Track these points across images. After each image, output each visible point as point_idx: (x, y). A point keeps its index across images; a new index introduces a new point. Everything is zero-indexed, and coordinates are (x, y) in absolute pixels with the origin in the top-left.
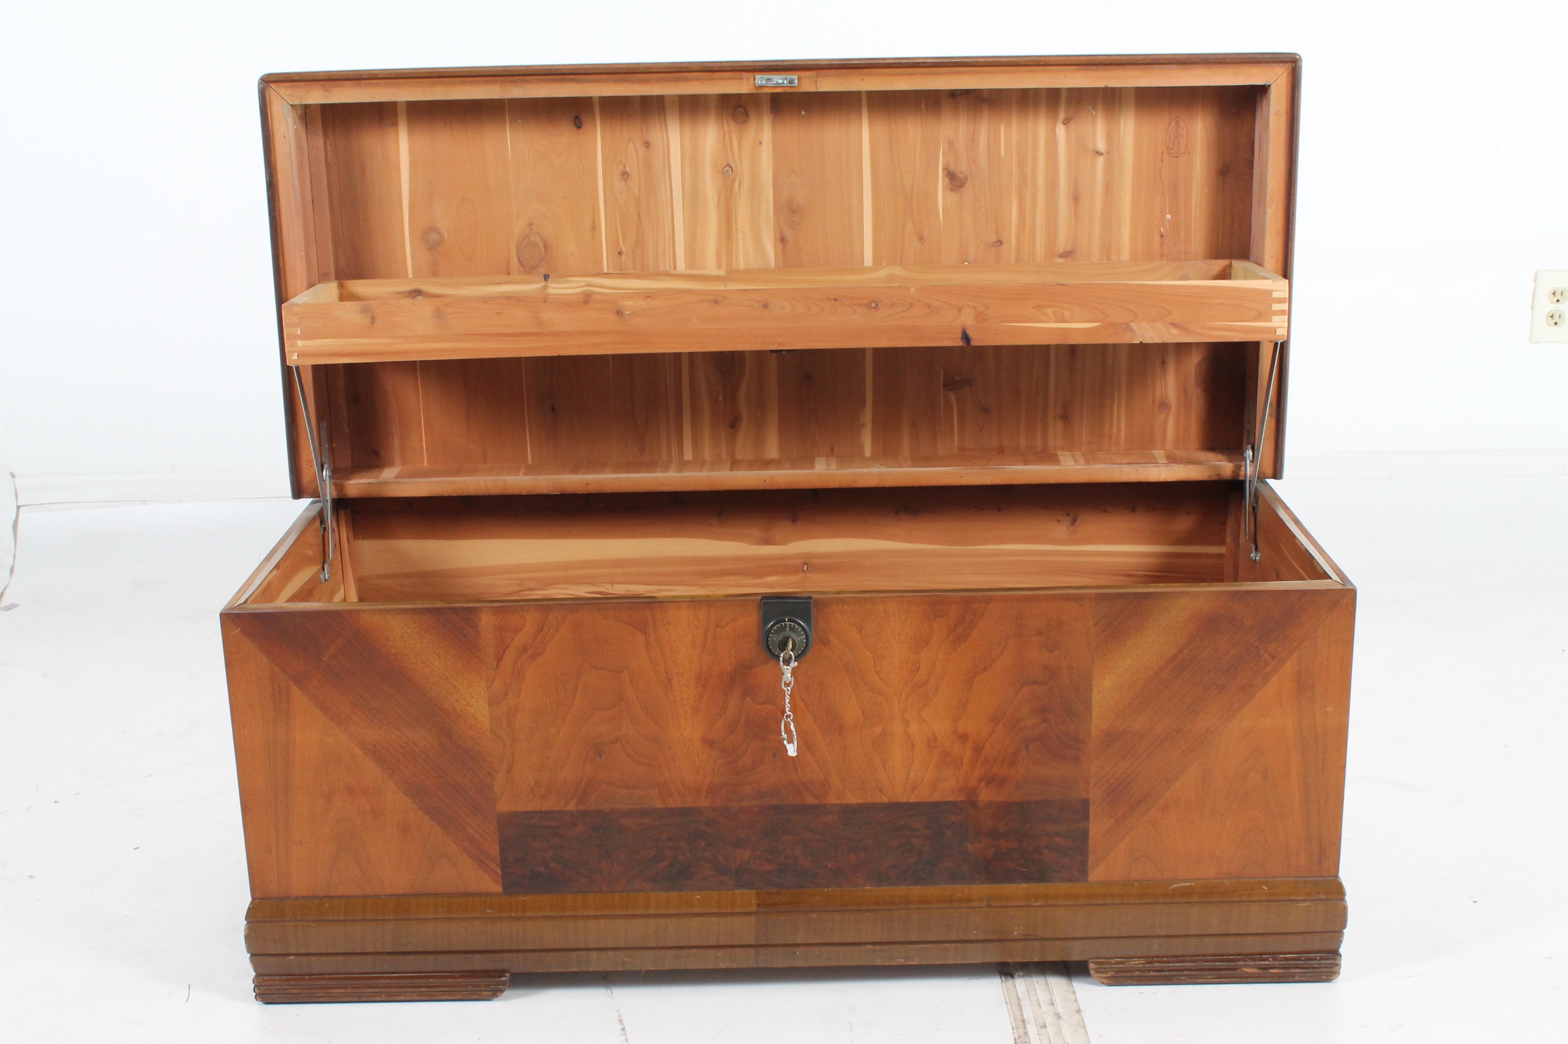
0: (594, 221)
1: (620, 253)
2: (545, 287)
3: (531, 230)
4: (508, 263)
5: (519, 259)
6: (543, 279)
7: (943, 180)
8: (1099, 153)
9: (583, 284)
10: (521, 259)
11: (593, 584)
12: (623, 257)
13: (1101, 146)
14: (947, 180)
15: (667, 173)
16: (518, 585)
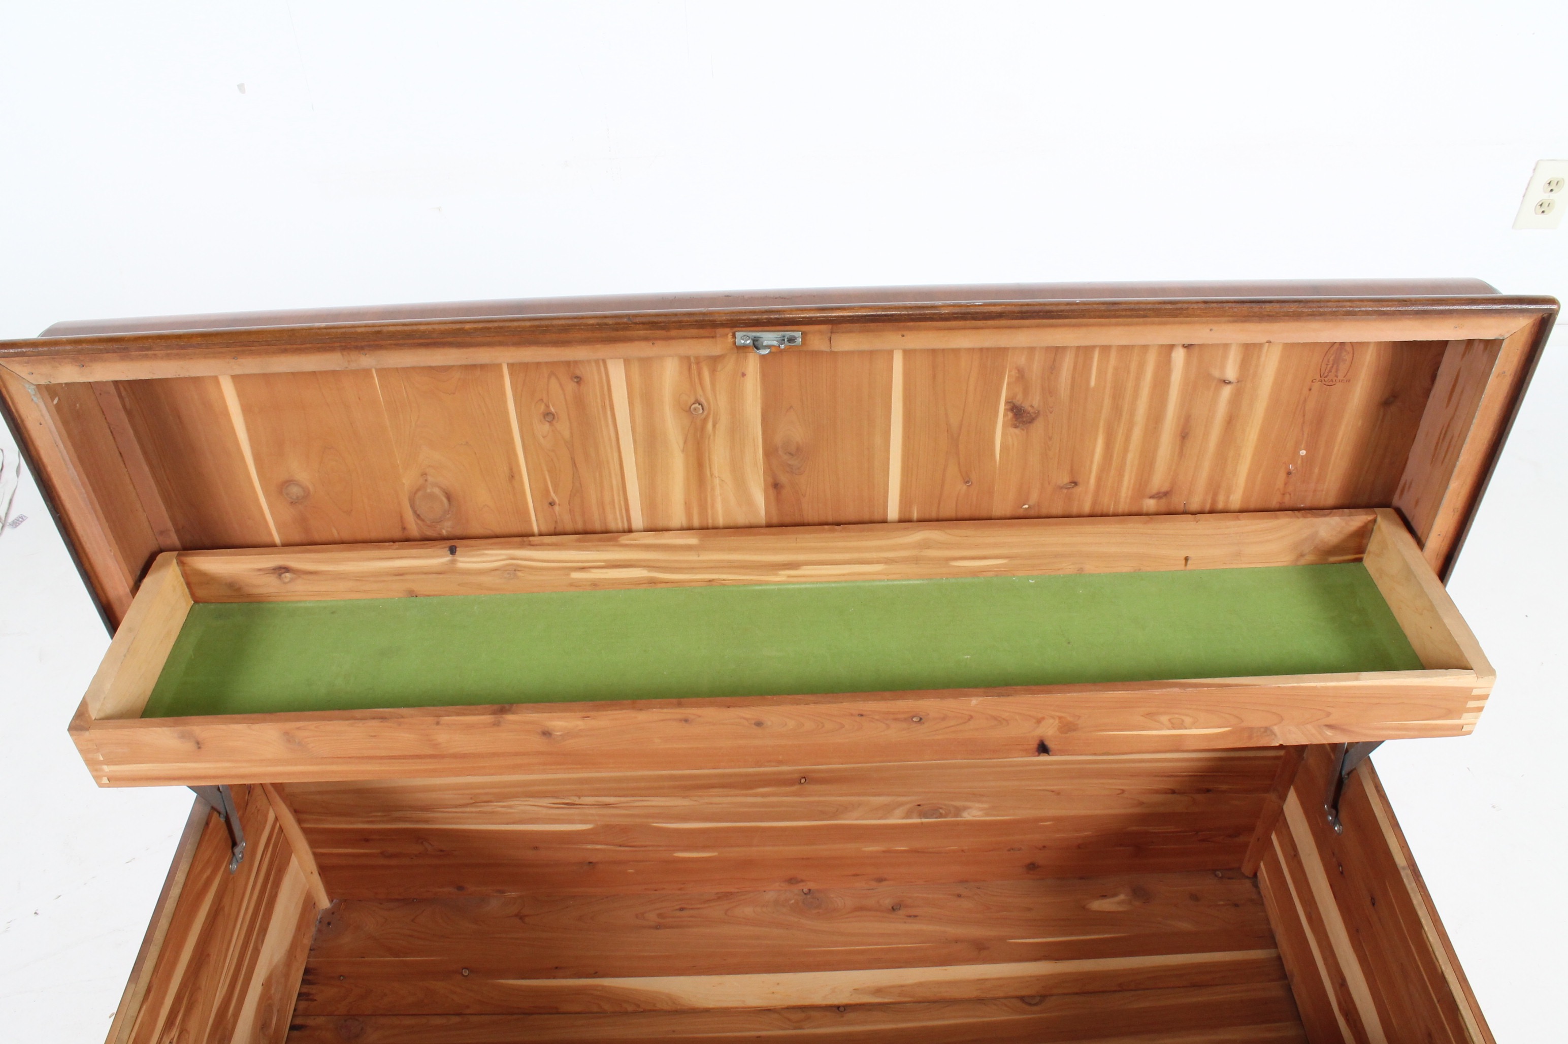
0: (511, 469)
1: (552, 504)
2: (453, 562)
3: (426, 480)
4: (401, 517)
5: (415, 512)
6: (449, 552)
7: (1005, 415)
8: (1226, 382)
9: (504, 557)
10: (418, 512)
11: (557, 797)
12: (557, 508)
13: (1231, 373)
14: (1010, 415)
15: (609, 413)
16: (471, 798)
